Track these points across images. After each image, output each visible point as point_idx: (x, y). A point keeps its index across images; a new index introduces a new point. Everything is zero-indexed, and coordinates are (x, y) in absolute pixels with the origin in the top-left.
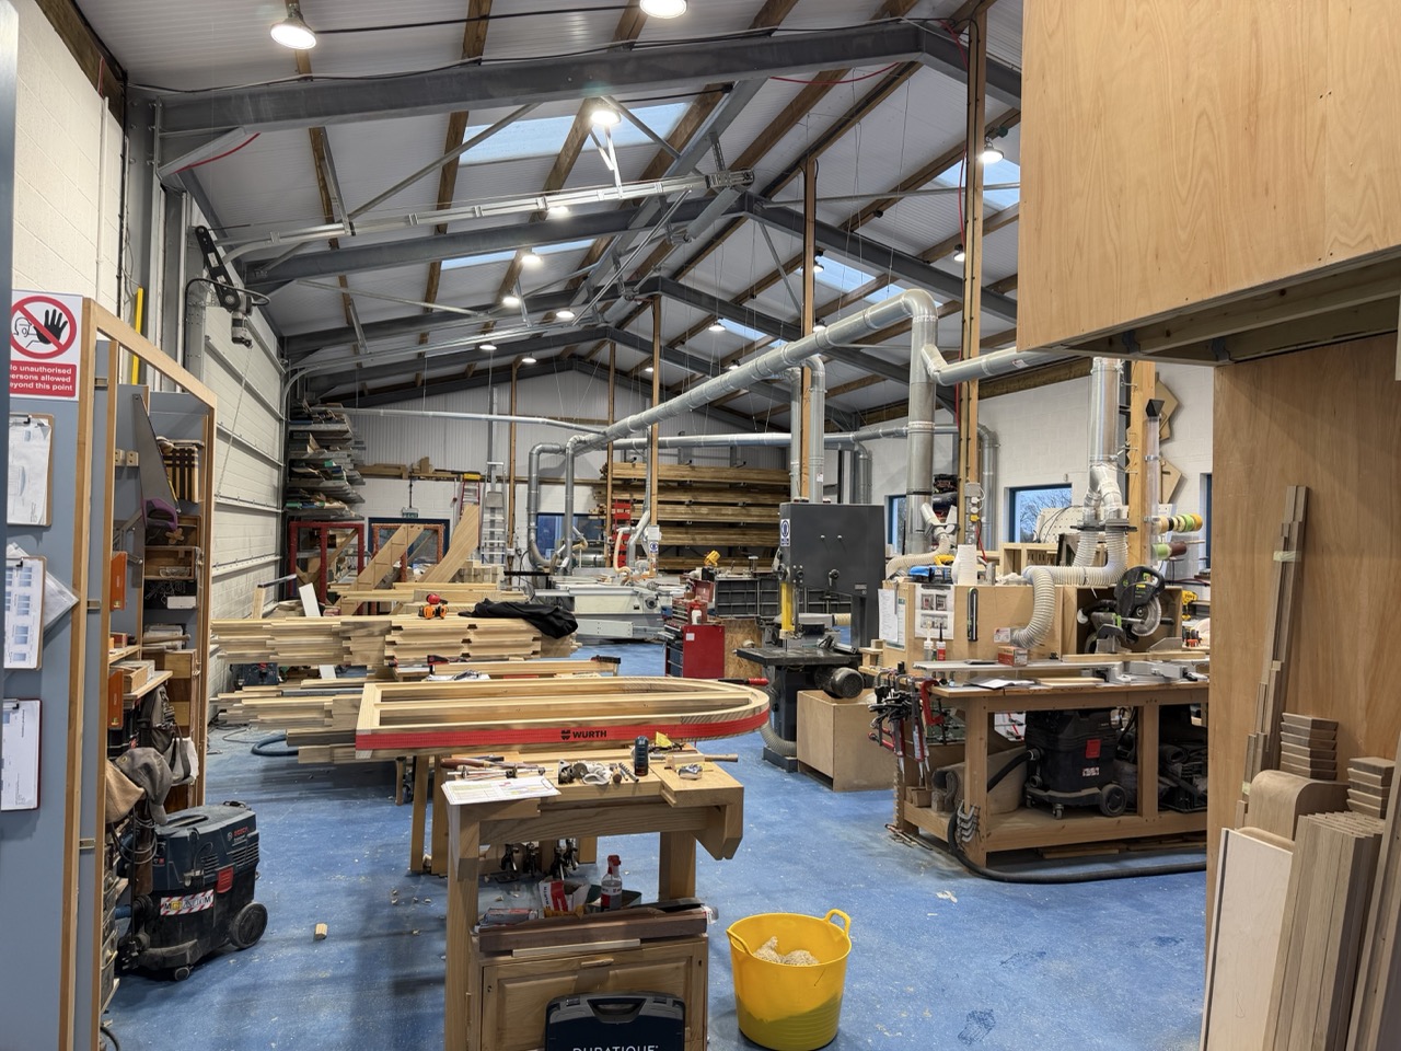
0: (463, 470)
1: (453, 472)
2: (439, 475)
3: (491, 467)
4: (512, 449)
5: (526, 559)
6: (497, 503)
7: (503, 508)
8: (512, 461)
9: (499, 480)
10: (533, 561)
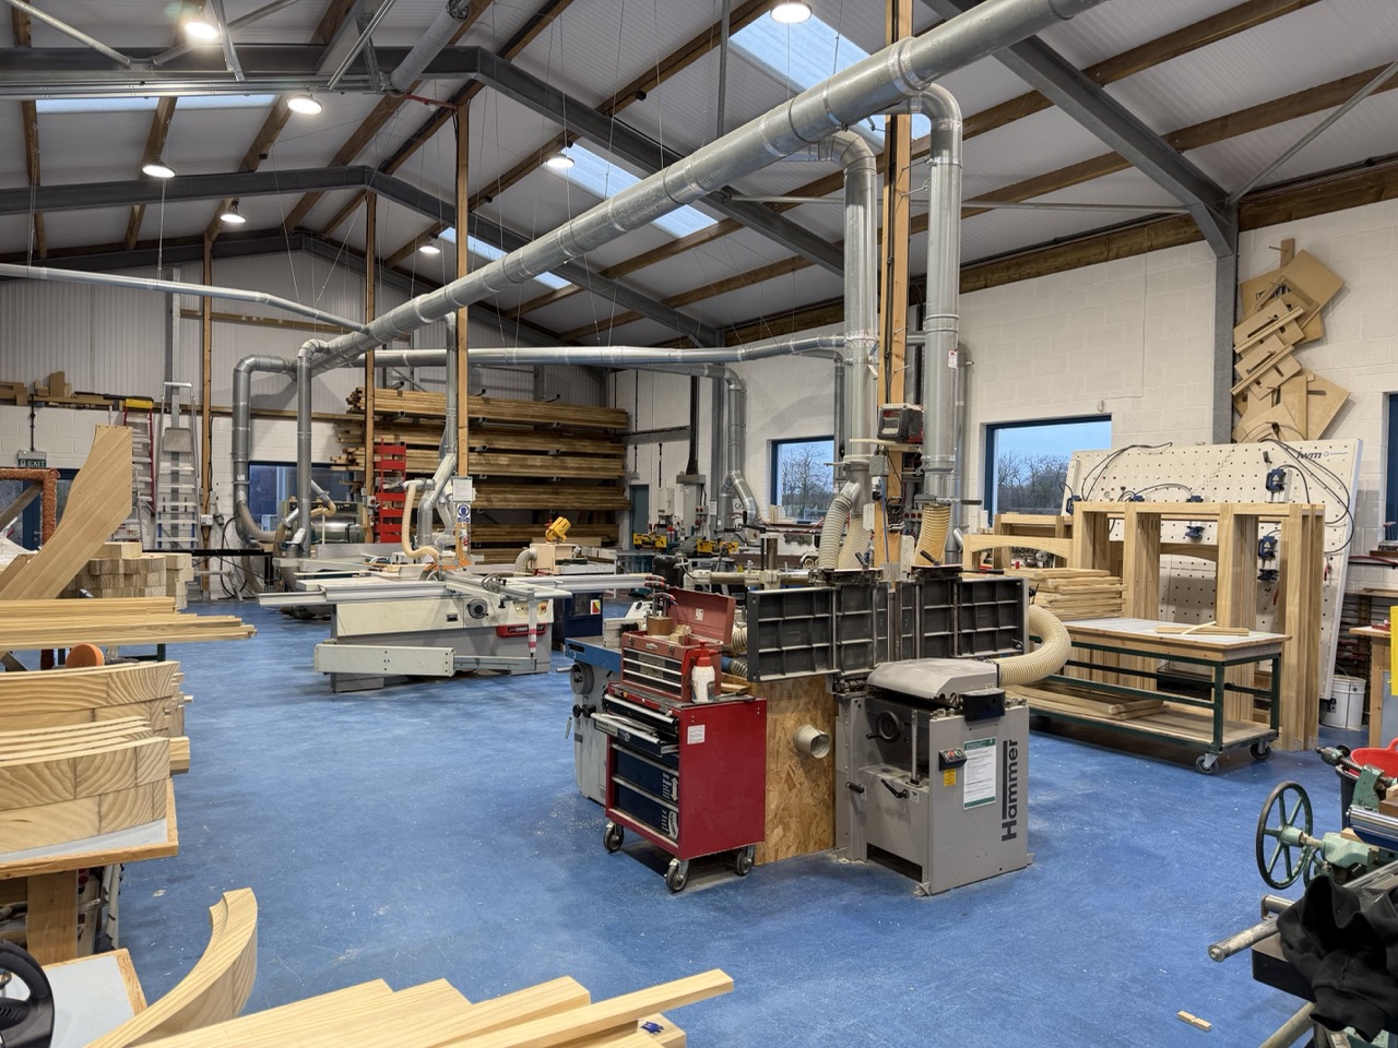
0: (124, 394)
1: (106, 397)
2: (82, 400)
3: (171, 391)
4: (205, 364)
5: (231, 531)
6: (182, 444)
7: (192, 453)
8: (205, 383)
9: (185, 410)
10: (243, 533)
